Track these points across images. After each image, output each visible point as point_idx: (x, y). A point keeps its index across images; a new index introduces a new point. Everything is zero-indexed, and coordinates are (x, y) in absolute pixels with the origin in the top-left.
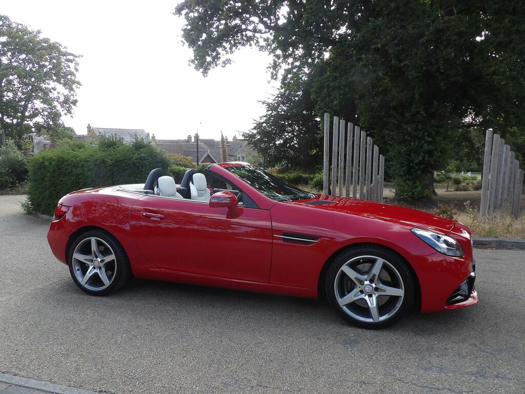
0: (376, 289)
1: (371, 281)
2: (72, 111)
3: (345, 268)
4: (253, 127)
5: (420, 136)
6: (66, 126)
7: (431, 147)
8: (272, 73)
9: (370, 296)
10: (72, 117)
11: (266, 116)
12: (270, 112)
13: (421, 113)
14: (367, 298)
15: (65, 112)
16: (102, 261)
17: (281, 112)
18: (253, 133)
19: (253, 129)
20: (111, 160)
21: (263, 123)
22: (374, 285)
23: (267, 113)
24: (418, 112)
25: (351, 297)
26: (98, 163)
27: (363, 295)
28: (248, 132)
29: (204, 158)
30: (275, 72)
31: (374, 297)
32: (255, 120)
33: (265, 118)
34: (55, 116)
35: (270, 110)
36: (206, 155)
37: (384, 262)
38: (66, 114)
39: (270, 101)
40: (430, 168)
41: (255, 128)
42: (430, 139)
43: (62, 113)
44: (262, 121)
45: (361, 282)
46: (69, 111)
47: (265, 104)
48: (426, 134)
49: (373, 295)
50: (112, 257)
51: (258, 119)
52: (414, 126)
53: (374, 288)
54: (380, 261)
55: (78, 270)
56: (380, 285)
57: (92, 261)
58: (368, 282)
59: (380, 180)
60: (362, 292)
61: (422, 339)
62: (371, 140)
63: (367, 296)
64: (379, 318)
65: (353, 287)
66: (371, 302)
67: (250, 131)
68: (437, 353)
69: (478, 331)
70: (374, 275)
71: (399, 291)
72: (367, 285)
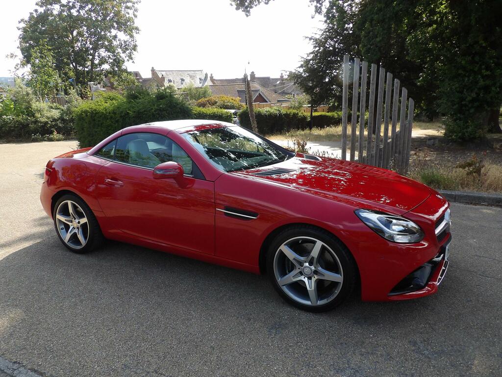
0: (316, 272)
1: (311, 263)
2: (133, 56)
3: (284, 248)
4: (300, 65)
5: (476, 69)
6: (129, 70)
7: (488, 82)
8: (316, 7)
9: (310, 278)
10: (133, 62)
11: (312, 53)
12: (317, 48)
13: (480, 42)
14: (306, 280)
15: (127, 58)
16: (79, 223)
17: (329, 48)
18: (299, 72)
19: (300, 67)
20: (135, 112)
21: (310, 60)
22: (313, 268)
23: (314, 49)
24: (477, 42)
25: (292, 277)
26: (123, 114)
27: (303, 277)
28: (294, 71)
29: (255, 97)
30: (319, 5)
31: (313, 280)
32: (302, 58)
33: (312, 55)
34: (118, 62)
36: (258, 94)
37: (323, 245)
38: (128, 60)
39: (318, 37)
40: (485, 106)
41: (302, 66)
42: (488, 73)
43: (126, 59)
44: (309, 58)
45: (301, 264)
46: (130, 57)
47: (312, 40)
48: (483, 67)
49: (313, 278)
50: (84, 220)
51: (305, 56)
52: (470, 58)
53: (313, 271)
54: (319, 244)
55: (62, 229)
56: (320, 268)
57: (71, 222)
58: (307, 264)
59: (407, 125)
60: (301, 273)
61: (359, 329)
62: (399, 82)
63: (306, 278)
64: (317, 302)
65: (292, 268)
66: (310, 285)
67: (296, 69)
68: (363, 350)
69: (430, 324)
70: (312, 258)
71: (337, 277)
72: (307, 267)
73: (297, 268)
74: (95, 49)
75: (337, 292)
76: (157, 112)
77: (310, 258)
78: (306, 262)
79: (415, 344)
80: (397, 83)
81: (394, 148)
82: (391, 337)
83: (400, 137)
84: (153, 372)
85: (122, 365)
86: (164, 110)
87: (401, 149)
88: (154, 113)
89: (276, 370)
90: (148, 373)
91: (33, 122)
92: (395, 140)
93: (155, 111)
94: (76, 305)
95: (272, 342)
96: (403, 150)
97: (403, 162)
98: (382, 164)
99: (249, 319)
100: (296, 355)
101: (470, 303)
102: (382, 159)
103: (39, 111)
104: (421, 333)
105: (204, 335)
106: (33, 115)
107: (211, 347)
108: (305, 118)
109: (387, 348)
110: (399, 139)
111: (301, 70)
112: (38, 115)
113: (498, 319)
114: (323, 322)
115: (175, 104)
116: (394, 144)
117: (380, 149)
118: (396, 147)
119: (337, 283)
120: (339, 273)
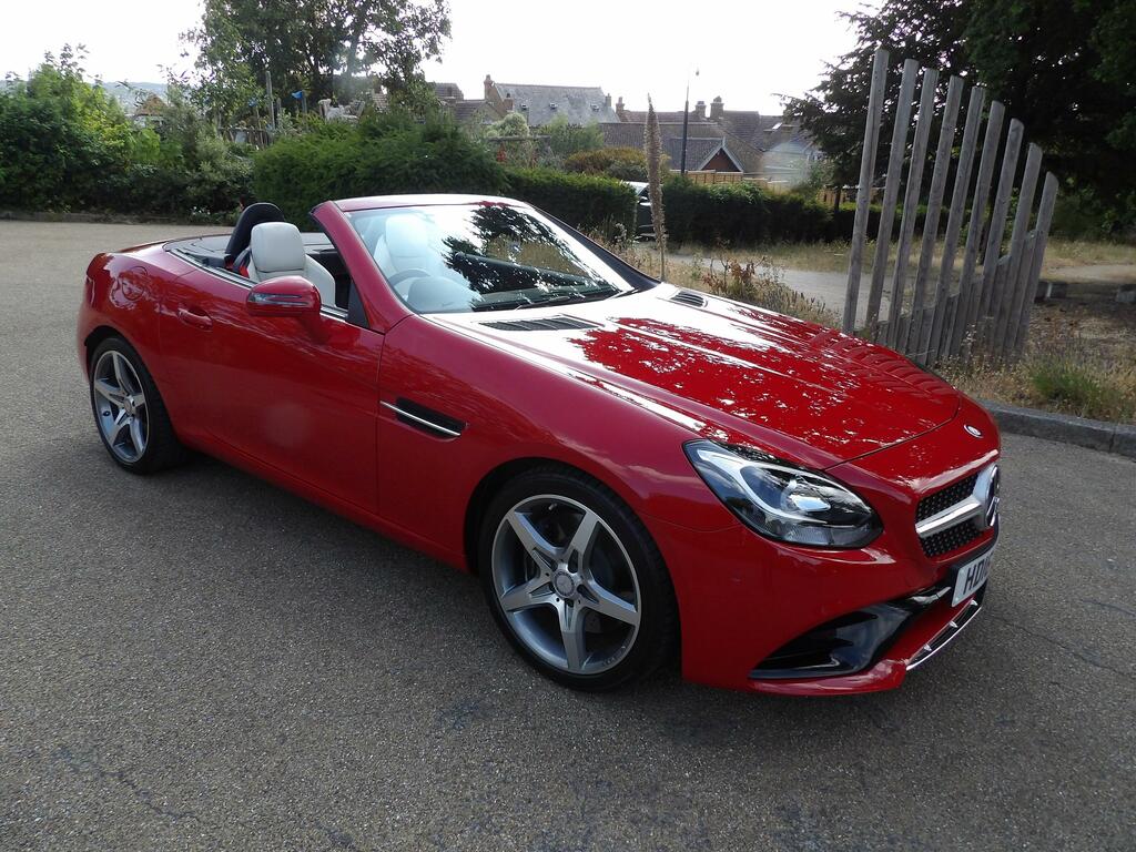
0: (583, 590)
1: (573, 566)
2: (439, 47)
4: (820, 84)
6: (428, 79)
9: (569, 603)
10: (439, 60)
11: (853, 55)
12: (868, 44)
14: (560, 606)
15: (427, 50)
16: (134, 403)
17: (898, 42)
18: (814, 99)
19: (818, 89)
21: (848, 72)
22: (577, 578)
23: (857, 47)
25: (529, 594)
27: (555, 597)
28: (803, 98)
29: (712, 157)
31: (577, 607)
32: (828, 65)
33: (852, 61)
34: (408, 60)
35: (868, 39)
36: (716, 151)
37: (598, 523)
38: (428, 56)
39: (873, 13)
41: (823, 87)
43: (423, 54)
44: (845, 67)
45: (553, 565)
46: (433, 47)
47: (858, 23)
49: (576, 603)
50: (141, 400)
51: (836, 62)
53: (576, 585)
54: (591, 520)
55: (105, 414)
56: (592, 583)
57: (122, 399)
58: (565, 567)
59: (1031, 245)
60: (551, 587)
61: (665, 751)
62: (1022, 128)
63: (562, 602)
64: (581, 665)
65: (534, 572)
66: (569, 620)
67: (809, 93)
68: (645, 810)
69: (862, 769)
70: (575, 553)
71: (626, 610)
72: (564, 573)
73: (542, 573)
74: (359, 27)
75: (627, 649)
76: (415, 170)
77: (569, 552)
78: (563, 561)
79: (792, 815)
80: (1016, 130)
81: (988, 300)
82: (740, 788)
83: (1008, 272)
84: (113, 775)
85: (59, 745)
86: (431, 165)
87: (1008, 306)
88: (410, 171)
89: (398, 822)
90: (103, 774)
91: (195, 181)
92: (992, 280)
93: (412, 167)
94: (54, 588)
95: (431, 747)
96: (1012, 308)
97: (1008, 336)
98: (949, 341)
99: (410, 682)
100: (468, 793)
101: (1007, 729)
102: (952, 324)
103: (210, 158)
104: (825, 790)
105: (282, 704)
106: (198, 169)
107: (282, 735)
109: (711, 813)
110: (1004, 277)
111: (821, 96)
112: (206, 166)
113: (1065, 786)
114: (588, 717)
115: (460, 154)
116: (989, 290)
117: (949, 299)
118: (994, 297)
119: (628, 627)
120: (632, 601)
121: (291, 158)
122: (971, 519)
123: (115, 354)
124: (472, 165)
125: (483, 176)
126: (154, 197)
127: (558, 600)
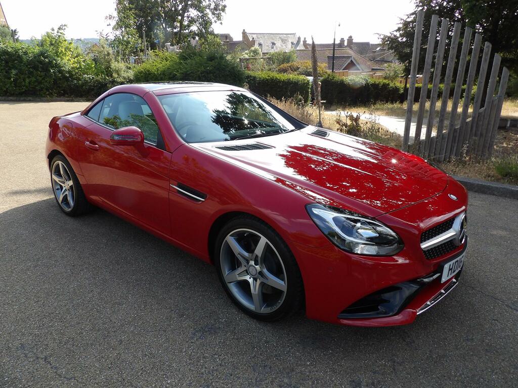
0: (261, 273)
1: (256, 263)
2: (221, 17)
3: (230, 240)
4: (397, 28)
6: (216, 32)
9: (255, 279)
11: (413, 14)
12: (421, 8)
14: (251, 281)
15: (215, 19)
17: (435, 7)
18: (395, 36)
19: (396, 31)
21: (410, 22)
22: (258, 267)
23: (416, 10)
25: (240, 275)
27: (249, 276)
28: (389, 35)
29: (347, 64)
31: (258, 282)
32: (401, 19)
33: (413, 16)
34: (206, 24)
35: (420, 6)
36: (349, 61)
37: (267, 242)
38: (216, 22)
41: (399, 30)
43: (213, 21)
44: (409, 20)
45: (247, 261)
46: (219, 18)
49: (258, 280)
50: (71, 183)
51: (405, 18)
53: (258, 272)
54: (263, 241)
55: (57, 189)
56: (265, 271)
57: (64, 183)
58: (252, 263)
59: (496, 102)
60: (247, 272)
61: (298, 351)
62: (491, 46)
63: (252, 279)
64: (260, 310)
65: (239, 265)
66: (255, 287)
67: (392, 33)
68: (286, 380)
69: (394, 362)
70: (257, 256)
71: (281, 284)
72: (252, 266)
73: (243, 266)
74: (185, 9)
75: (281, 302)
76: (203, 75)
77: (254, 255)
78: (252, 260)
80: (488, 47)
81: (474, 129)
82: (334, 371)
83: (484, 116)
84: (42, 359)
85: (20, 344)
86: (210, 72)
87: (484, 132)
88: (200, 75)
89: (168, 384)
90: (38, 358)
91: (110, 82)
92: (476, 120)
93: (201, 73)
94: (28, 270)
95: (188, 347)
96: (486, 133)
97: (484, 146)
98: (455, 148)
99: (182, 316)
100: (203, 371)
101: (469, 343)
102: (457, 141)
103: (117, 72)
104: (374, 373)
105: (122, 325)
106: (111, 76)
107: (121, 340)
108: (396, 89)
109: (318, 383)
110: (482, 118)
111: (398, 34)
112: (115, 75)
113: (496, 373)
115: (223, 66)
116: (475, 125)
117: (455, 129)
118: (477, 127)
119: (281, 292)
120: (283, 280)
121: (148, 71)
122: (452, 240)
123: (60, 163)
124: (229, 71)
125: (235, 76)
126: (93, 90)
127: (250, 278)
